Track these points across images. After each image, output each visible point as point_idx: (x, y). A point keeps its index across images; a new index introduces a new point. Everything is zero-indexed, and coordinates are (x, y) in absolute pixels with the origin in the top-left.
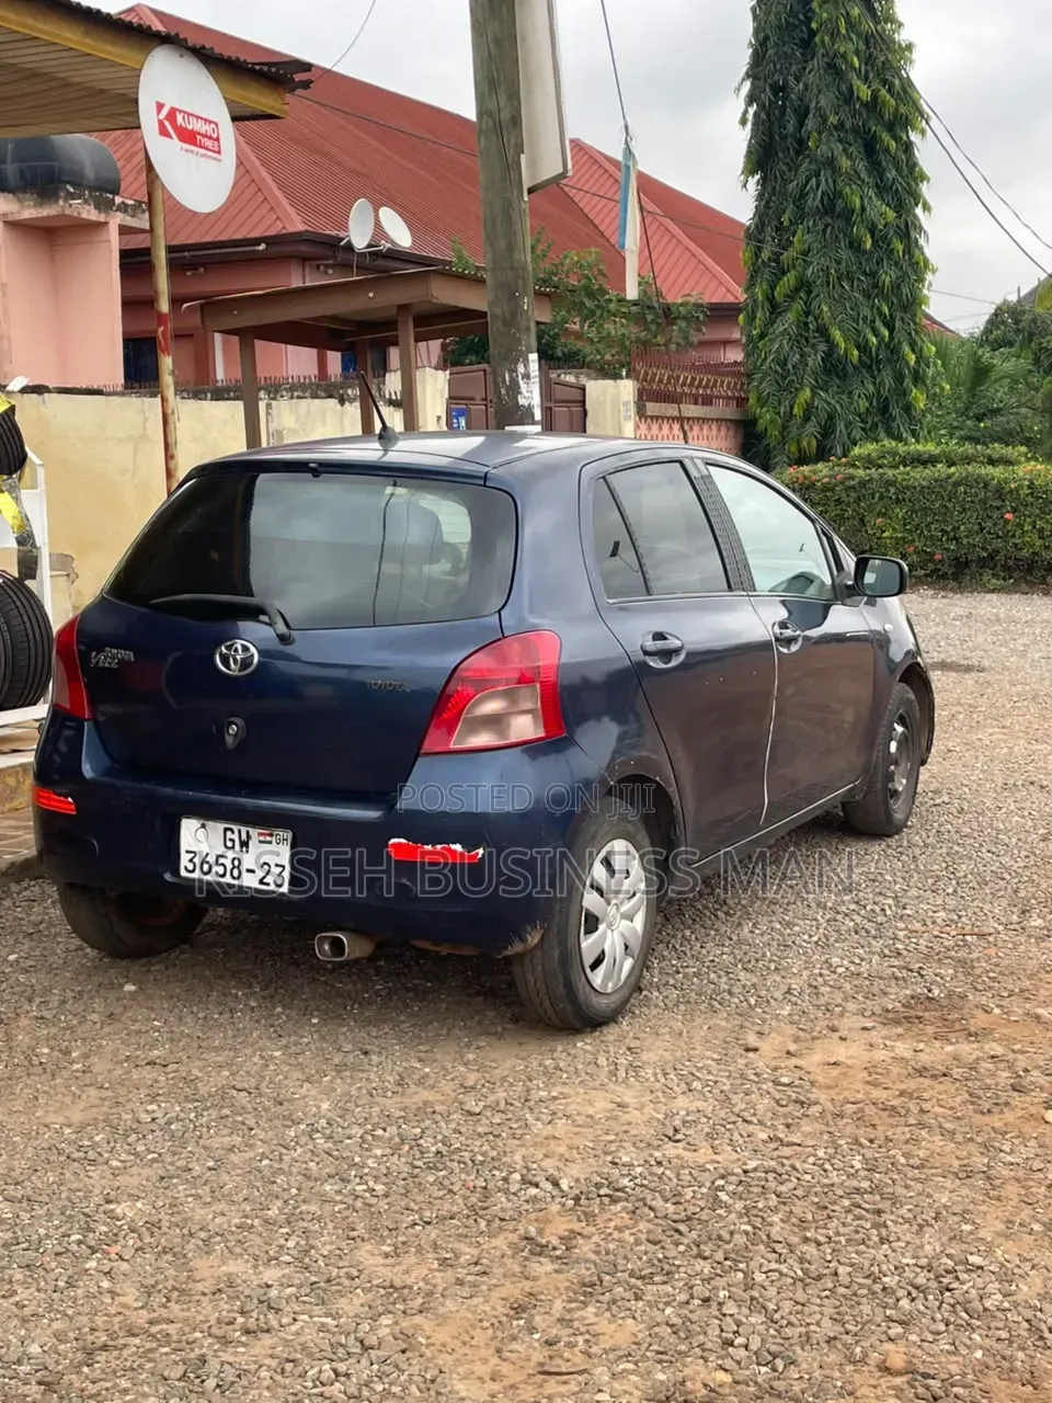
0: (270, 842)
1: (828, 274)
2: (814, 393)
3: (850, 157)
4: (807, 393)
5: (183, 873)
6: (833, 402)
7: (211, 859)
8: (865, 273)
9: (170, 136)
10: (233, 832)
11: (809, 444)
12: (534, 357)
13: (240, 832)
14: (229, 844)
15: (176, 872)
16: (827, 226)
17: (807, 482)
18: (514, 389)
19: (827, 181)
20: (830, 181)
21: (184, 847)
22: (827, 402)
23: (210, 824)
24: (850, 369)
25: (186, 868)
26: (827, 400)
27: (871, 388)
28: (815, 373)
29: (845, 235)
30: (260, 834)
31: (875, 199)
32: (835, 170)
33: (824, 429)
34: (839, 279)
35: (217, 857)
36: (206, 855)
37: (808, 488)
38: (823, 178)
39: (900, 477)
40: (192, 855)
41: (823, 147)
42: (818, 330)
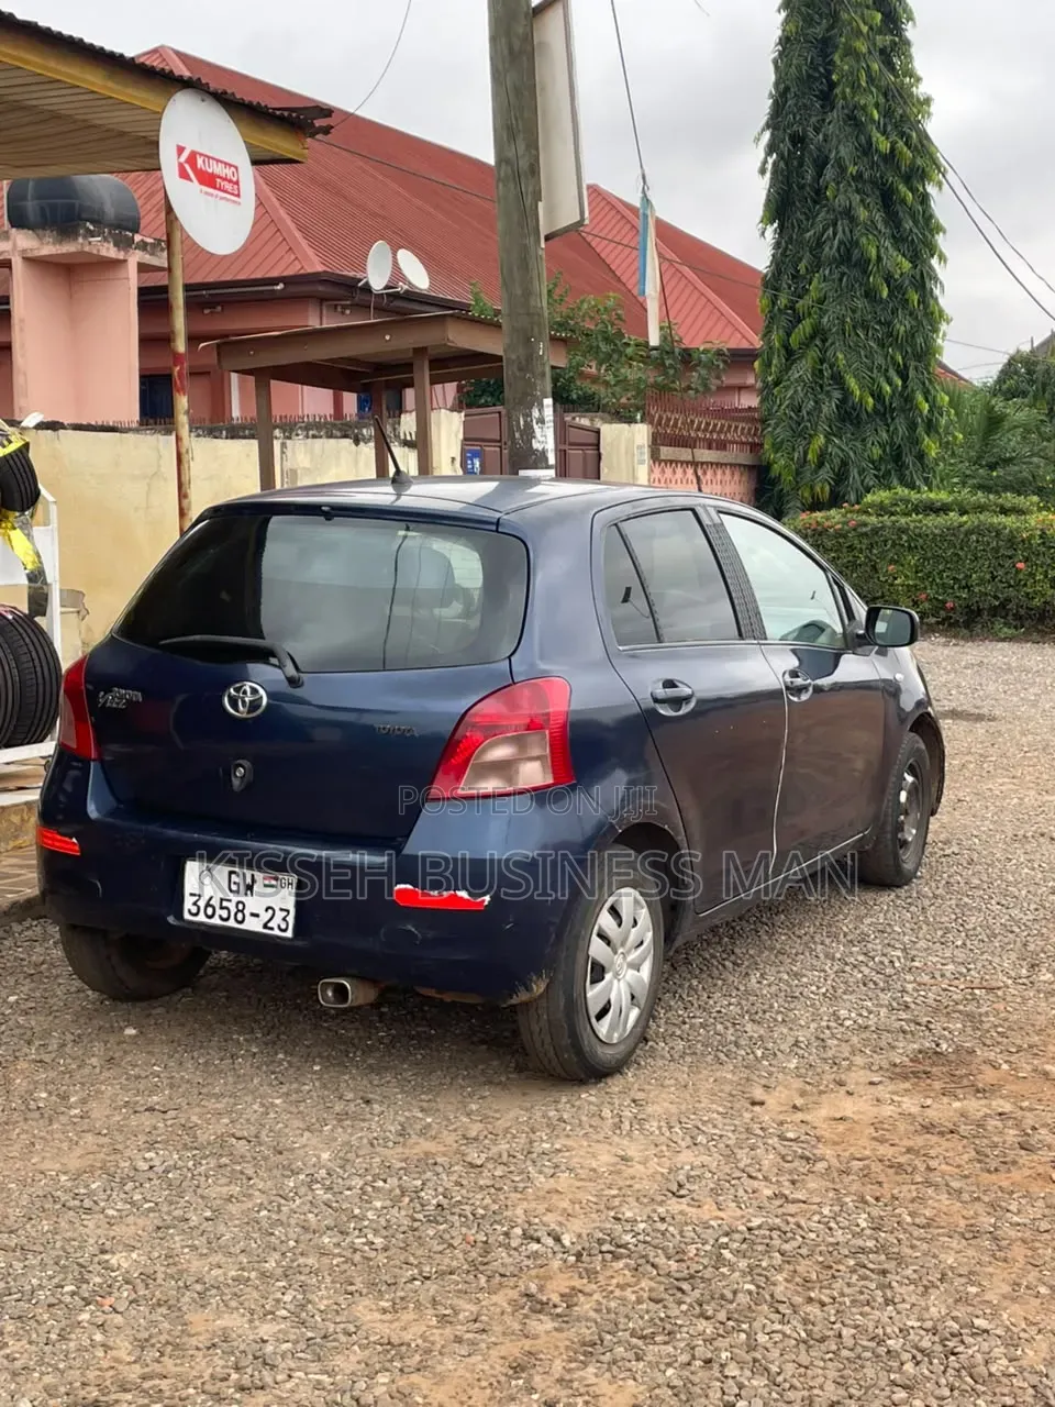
0: (275, 886)
1: (844, 322)
2: (828, 441)
3: (867, 207)
4: (821, 440)
5: (187, 916)
6: (846, 448)
7: (216, 902)
8: (880, 322)
9: (191, 180)
11: (822, 489)
12: (548, 402)
15: (179, 914)
16: (843, 274)
17: (819, 529)
18: (529, 433)
19: (844, 232)
20: (847, 230)
21: (187, 890)
22: (839, 448)
24: (864, 416)
25: (189, 911)
26: (840, 447)
27: (885, 435)
28: (829, 420)
29: (861, 285)
31: (891, 250)
32: (853, 219)
33: (837, 475)
34: (854, 327)
35: (222, 900)
36: (211, 899)
37: (820, 535)
38: (840, 228)
39: (912, 525)
40: (196, 898)
41: (841, 197)
42: (832, 377)
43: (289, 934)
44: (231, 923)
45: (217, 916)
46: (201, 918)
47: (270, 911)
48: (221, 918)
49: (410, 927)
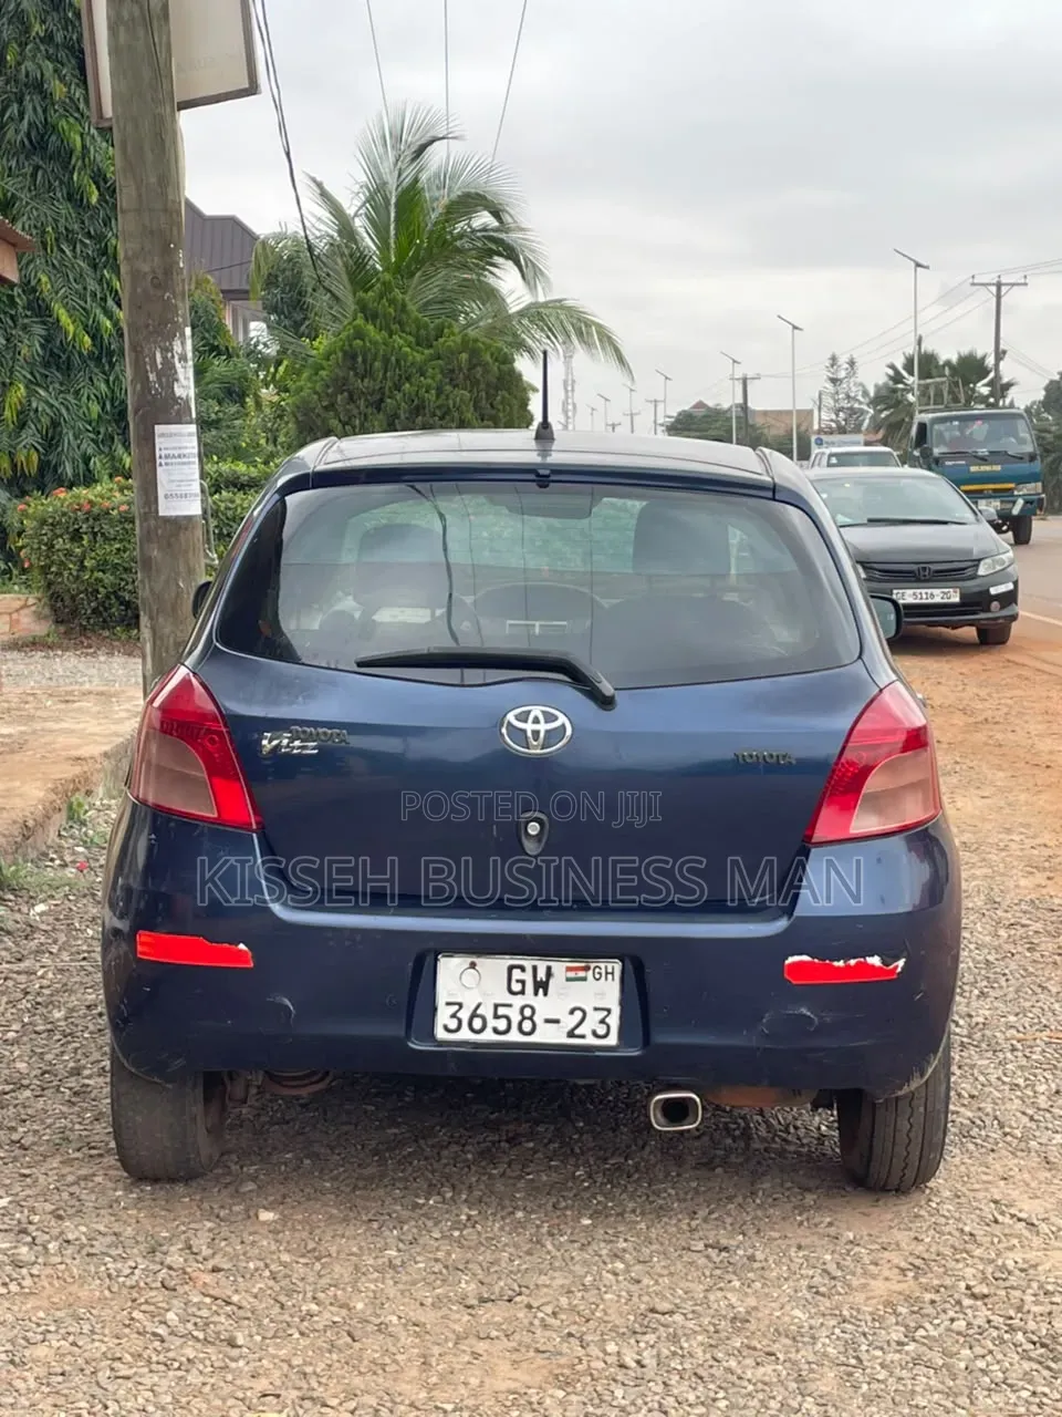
0: (584, 979)
1: (44, 232)
2: (31, 393)
3: (62, 79)
4: (21, 391)
5: (441, 1034)
6: (56, 404)
7: (487, 1011)
8: (89, 235)
10: (523, 969)
11: (28, 457)
12: (188, 331)
13: (535, 969)
14: (516, 987)
15: (430, 1034)
16: (37, 168)
17: (96, 510)
18: (168, 374)
19: (35, 109)
20: (39, 110)
21: (441, 999)
22: (47, 402)
23: (482, 962)
24: (76, 360)
25: (446, 1029)
26: (46, 400)
27: (103, 387)
28: (31, 365)
29: (61, 183)
30: (569, 969)
31: (99, 139)
32: (46, 95)
33: (45, 438)
34: (57, 240)
35: (496, 1006)
36: (478, 1006)
37: (96, 519)
38: (29, 107)
39: (223, 505)
40: (457, 1007)
41: (28, 65)
42: (29, 307)
43: (612, 1040)
44: (514, 1036)
45: (489, 1030)
46: (465, 1034)
47: (579, 1015)
48: (496, 1031)
49: (804, 1011)
